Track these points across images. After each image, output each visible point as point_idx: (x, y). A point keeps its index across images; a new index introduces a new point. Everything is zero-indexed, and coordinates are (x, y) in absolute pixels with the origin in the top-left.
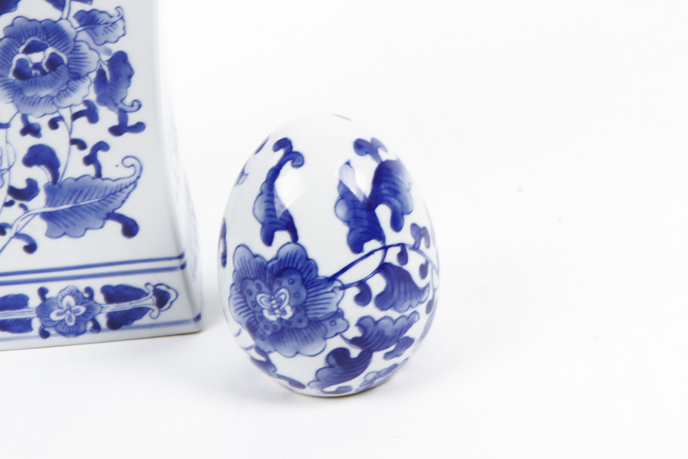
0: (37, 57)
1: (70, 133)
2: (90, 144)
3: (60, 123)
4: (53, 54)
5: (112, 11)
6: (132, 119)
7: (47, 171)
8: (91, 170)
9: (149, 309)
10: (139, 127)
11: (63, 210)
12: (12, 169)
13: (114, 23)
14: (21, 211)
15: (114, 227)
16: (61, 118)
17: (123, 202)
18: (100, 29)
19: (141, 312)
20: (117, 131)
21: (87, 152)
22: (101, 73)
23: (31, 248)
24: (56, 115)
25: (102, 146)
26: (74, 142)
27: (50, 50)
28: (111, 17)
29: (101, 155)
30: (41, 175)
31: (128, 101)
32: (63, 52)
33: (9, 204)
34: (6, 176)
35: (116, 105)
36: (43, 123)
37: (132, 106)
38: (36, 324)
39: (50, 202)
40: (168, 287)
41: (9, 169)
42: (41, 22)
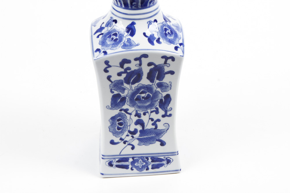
0: (143, 95)
1: (149, 116)
2: (155, 120)
3: (147, 114)
4: (148, 95)
5: (168, 83)
6: (168, 113)
7: (141, 127)
8: (154, 127)
9: (164, 164)
10: (170, 115)
11: (144, 138)
12: (131, 126)
13: (168, 86)
14: (131, 138)
15: (158, 143)
16: (148, 112)
17: (162, 136)
18: (164, 87)
19: (162, 165)
20: (163, 116)
21: (153, 122)
22: (161, 100)
23: (133, 148)
24: (146, 111)
25: (159, 120)
26: (150, 119)
27: (148, 93)
28: (167, 84)
29: (158, 123)
30: (139, 128)
31: (168, 108)
32: (151, 94)
33: (128, 135)
34: (128, 128)
35: (165, 109)
36: (142, 113)
37: (169, 109)
38: (130, 167)
39: (140, 136)
40: (170, 158)
41: (130, 126)
42: (146, 85)
